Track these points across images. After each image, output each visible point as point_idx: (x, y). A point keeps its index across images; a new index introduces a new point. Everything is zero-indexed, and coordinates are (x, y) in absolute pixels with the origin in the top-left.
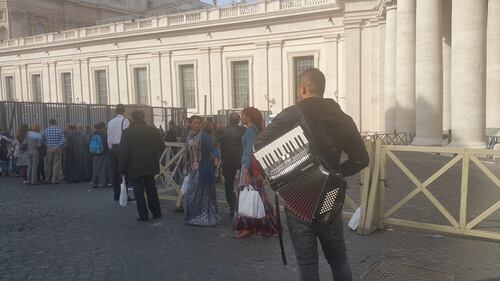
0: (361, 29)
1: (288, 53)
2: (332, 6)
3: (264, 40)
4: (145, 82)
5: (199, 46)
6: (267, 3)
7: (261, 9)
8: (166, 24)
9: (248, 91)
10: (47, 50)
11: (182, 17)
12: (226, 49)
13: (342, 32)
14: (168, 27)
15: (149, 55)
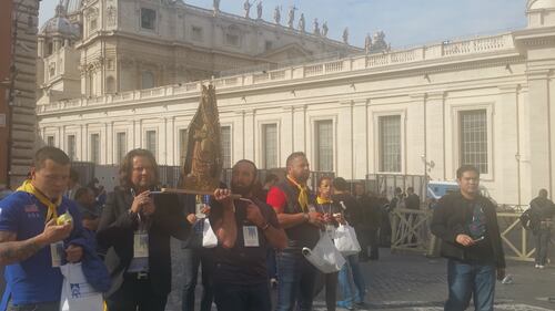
0: (549, 80)
1: (452, 107)
2: (509, 51)
3: (422, 91)
4: (275, 140)
5: (340, 99)
6: (425, 49)
7: (418, 56)
8: (301, 76)
9: (399, 151)
10: (165, 103)
11: (321, 66)
12: (372, 102)
13: (523, 82)
14: (304, 79)
15: (281, 110)
